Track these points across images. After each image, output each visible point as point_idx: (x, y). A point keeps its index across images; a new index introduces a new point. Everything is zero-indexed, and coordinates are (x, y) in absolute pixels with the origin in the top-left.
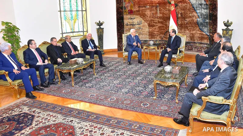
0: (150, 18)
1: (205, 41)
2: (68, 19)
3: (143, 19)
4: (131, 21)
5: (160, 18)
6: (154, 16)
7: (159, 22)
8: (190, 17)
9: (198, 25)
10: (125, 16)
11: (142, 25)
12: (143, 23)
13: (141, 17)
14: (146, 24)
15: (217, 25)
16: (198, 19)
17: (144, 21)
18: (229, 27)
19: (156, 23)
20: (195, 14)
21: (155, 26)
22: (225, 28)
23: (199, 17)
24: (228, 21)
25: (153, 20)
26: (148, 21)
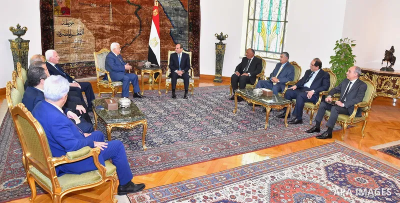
0: (98, 24)
3: (87, 26)
4: (66, 28)
5: (114, 24)
6: (104, 20)
7: (112, 31)
8: (160, 26)
9: (172, 38)
10: (56, 19)
11: (84, 35)
12: (85, 33)
13: (83, 23)
14: (91, 34)
15: (199, 38)
16: (173, 29)
17: (87, 29)
18: (222, 41)
19: (108, 33)
21: (106, 38)
22: (218, 41)
23: (173, 27)
24: (222, 34)
25: (102, 28)
26: (94, 29)
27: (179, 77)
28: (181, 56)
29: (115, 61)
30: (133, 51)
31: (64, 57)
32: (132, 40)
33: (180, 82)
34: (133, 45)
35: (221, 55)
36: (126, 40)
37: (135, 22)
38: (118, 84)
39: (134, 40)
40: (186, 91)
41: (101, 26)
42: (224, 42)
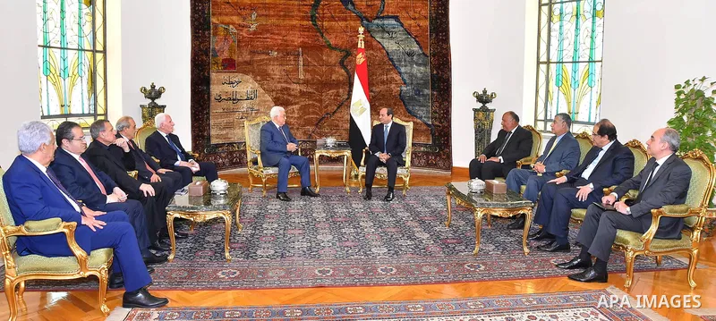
0: (279, 82)
1: (422, 138)
2: (54, 72)
3: (262, 85)
4: (229, 88)
5: (306, 82)
6: (289, 76)
7: (302, 94)
8: (383, 82)
9: (404, 102)
10: (213, 76)
11: (257, 100)
12: (260, 97)
13: (256, 81)
14: (270, 99)
15: (450, 102)
16: (404, 88)
17: (262, 91)
18: (487, 105)
19: (295, 96)
20: (398, 78)
21: (292, 104)
22: (479, 105)
23: (405, 83)
24: (485, 92)
25: (287, 89)
26: (273, 90)
27: (381, 164)
28: (389, 129)
29: (272, 137)
30: (337, 126)
31: (224, 132)
32: (336, 108)
33: (382, 172)
34: (338, 115)
35: (482, 130)
36: (326, 107)
37: (341, 78)
38: (272, 171)
39: (338, 108)
40: (391, 189)
41: (284, 85)
42: (489, 106)
